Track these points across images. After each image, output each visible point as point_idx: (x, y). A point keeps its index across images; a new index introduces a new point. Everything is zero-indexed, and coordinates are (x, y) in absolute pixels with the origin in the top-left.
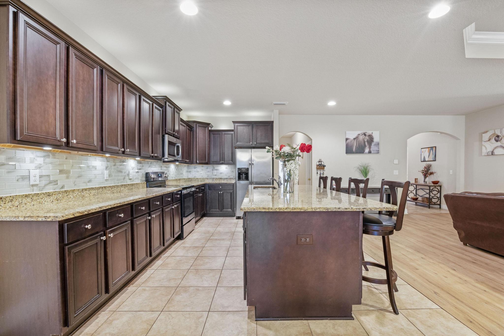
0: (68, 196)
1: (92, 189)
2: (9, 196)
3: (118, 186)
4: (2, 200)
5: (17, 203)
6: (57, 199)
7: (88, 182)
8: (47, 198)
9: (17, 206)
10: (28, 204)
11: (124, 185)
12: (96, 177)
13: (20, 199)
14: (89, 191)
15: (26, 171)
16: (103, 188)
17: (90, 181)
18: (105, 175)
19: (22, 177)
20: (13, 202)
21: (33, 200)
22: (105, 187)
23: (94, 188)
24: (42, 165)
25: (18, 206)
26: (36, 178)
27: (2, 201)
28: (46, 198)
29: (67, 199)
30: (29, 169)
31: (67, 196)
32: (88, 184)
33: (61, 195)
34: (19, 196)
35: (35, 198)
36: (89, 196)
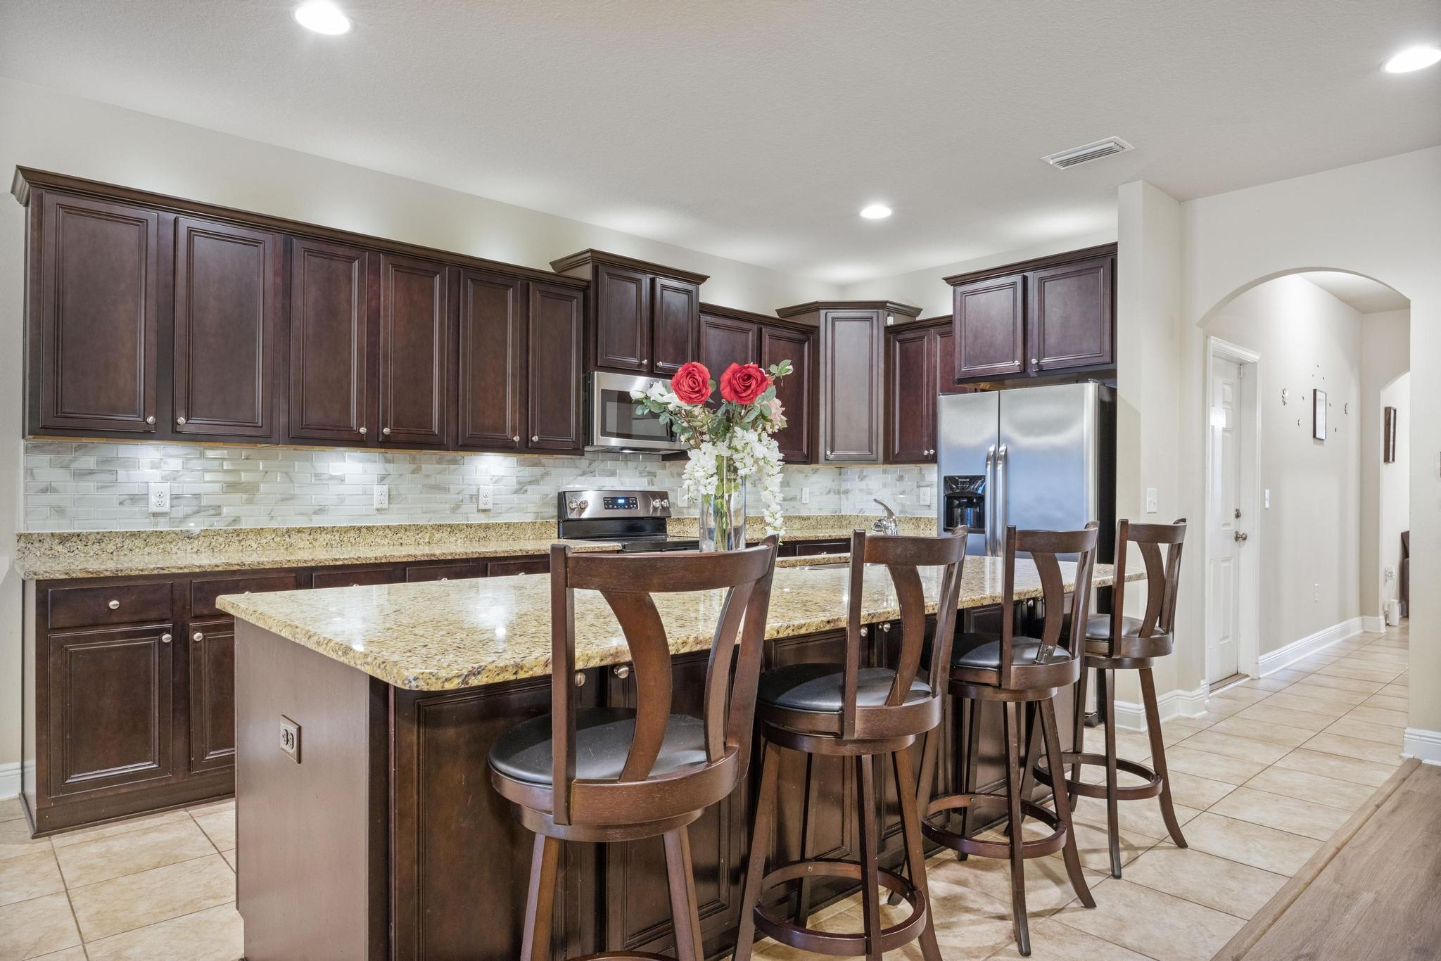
0: (243, 543)
1: (323, 530)
2: (94, 533)
3: (419, 528)
4: (80, 538)
5: (111, 547)
6: (211, 547)
7: (315, 513)
8: (184, 542)
9: (112, 553)
10: (137, 550)
11: (451, 526)
12: (342, 501)
13: (118, 540)
14: (310, 534)
15: (142, 485)
16: (359, 529)
17: (320, 510)
18: (375, 496)
19: (132, 497)
20: (103, 545)
21: (149, 544)
22: (368, 528)
23: (330, 529)
24: (180, 473)
25: (115, 553)
26: (162, 499)
27: (81, 540)
28: (180, 543)
29: (241, 548)
30: (147, 480)
31: (240, 541)
32: (314, 518)
33: (221, 539)
34: (117, 533)
35: (153, 540)
36: (310, 546)
